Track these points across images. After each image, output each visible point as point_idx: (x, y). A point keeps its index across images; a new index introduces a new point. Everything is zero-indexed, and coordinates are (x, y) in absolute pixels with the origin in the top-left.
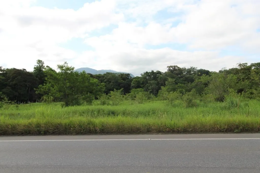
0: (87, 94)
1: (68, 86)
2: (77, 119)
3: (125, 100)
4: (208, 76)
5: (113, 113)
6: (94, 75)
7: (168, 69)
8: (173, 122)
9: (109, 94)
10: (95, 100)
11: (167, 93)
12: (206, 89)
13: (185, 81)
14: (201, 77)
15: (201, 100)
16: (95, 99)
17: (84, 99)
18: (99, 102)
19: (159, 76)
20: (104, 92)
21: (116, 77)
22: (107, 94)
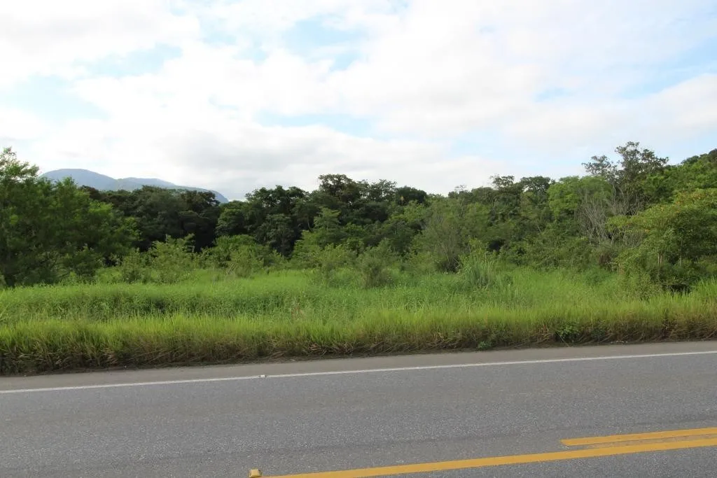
0: (80, 248)
1: (12, 223)
2: (40, 326)
3: (197, 268)
4: (422, 205)
5: (160, 306)
6: (104, 194)
7: (321, 182)
8: (327, 328)
9: (150, 251)
10: (105, 268)
11: (318, 248)
12: (416, 238)
13: (365, 216)
14: (406, 208)
15: (403, 269)
16: (107, 263)
17: (68, 264)
18: (116, 273)
19: (297, 201)
20: (135, 244)
21: (174, 201)
22: (143, 249)
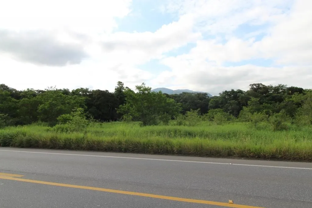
0: (164, 114)
1: (145, 106)
2: (154, 139)
4: (302, 94)
5: (190, 134)
6: (170, 96)
7: (250, 87)
9: (186, 114)
10: (171, 120)
11: (250, 114)
12: (298, 109)
13: (271, 100)
14: (293, 96)
15: (293, 123)
17: (160, 119)
18: (175, 122)
19: (240, 95)
20: (181, 112)
21: (193, 97)
22: (184, 114)
